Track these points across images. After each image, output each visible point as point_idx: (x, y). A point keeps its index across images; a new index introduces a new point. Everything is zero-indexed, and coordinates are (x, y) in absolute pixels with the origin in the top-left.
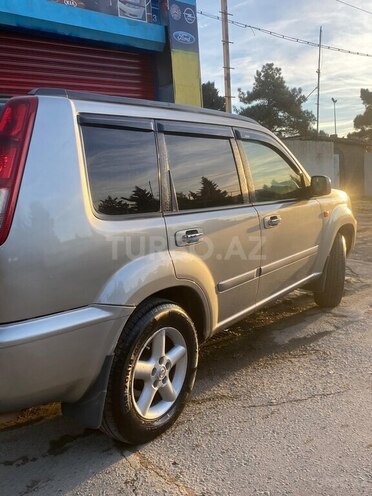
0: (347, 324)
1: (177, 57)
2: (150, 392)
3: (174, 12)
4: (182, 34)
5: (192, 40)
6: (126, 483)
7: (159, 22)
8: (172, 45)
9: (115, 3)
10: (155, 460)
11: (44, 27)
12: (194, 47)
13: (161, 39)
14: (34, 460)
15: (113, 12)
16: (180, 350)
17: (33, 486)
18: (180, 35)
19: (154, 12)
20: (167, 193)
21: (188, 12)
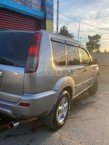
0: (99, 99)
1: (48, 22)
2: (60, 115)
3: (48, 9)
4: (49, 15)
5: (52, 17)
6: (58, 140)
7: (43, 11)
8: (47, 18)
9: (31, 4)
10: (63, 134)
11: (12, 9)
12: (52, 19)
13: (43, 16)
14: (29, 134)
15: (31, 7)
16: (67, 104)
17: (31, 141)
18: (48, 16)
19: (42, 8)
20: (66, 60)
21: (51, 9)
